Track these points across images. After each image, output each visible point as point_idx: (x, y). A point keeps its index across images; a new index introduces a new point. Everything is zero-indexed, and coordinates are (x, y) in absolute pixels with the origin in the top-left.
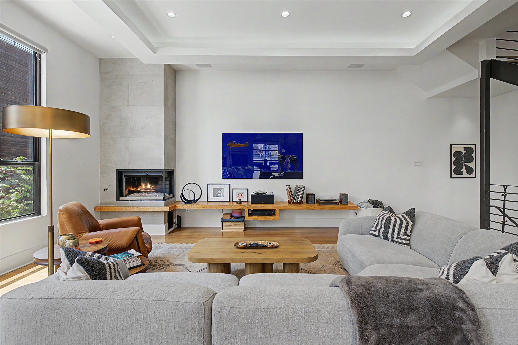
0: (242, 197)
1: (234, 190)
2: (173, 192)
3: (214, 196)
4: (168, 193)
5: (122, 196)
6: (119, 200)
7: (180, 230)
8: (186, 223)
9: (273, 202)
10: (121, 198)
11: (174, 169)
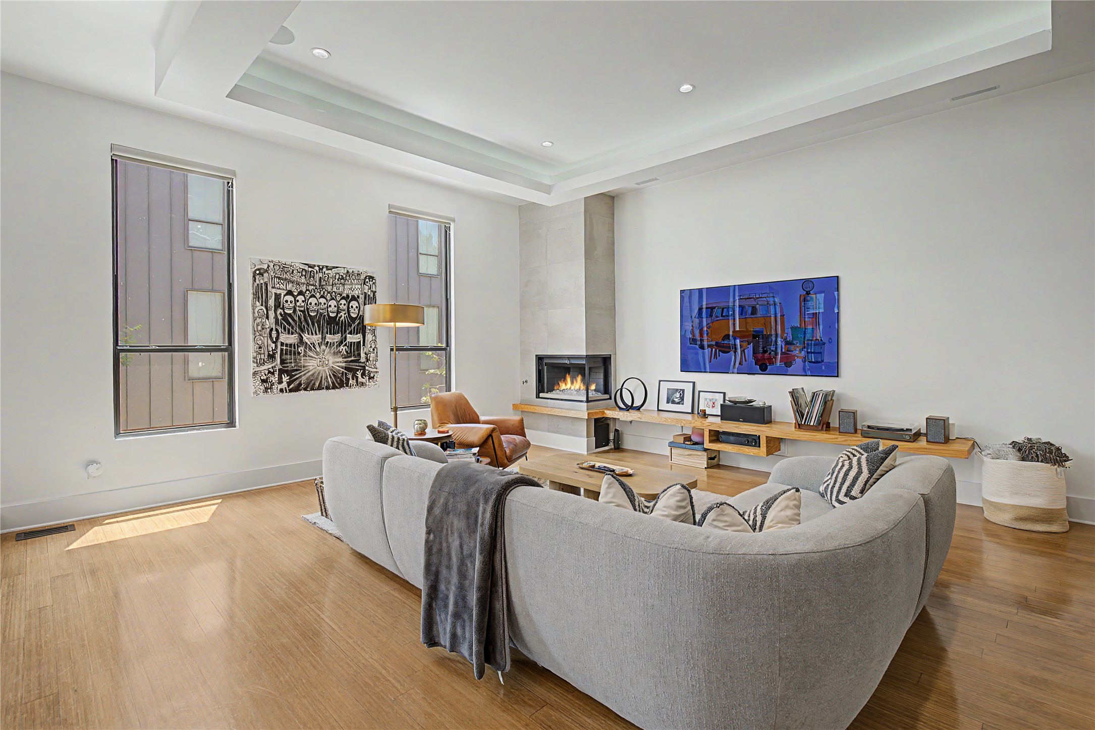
0: (714, 407)
1: (701, 393)
2: (610, 391)
3: (668, 402)
4: (602, 392)
5: (543, 392)
6: (539, 398)
7: (619, 452)
8: (629, 442)
9: (769, 422)
10: (541, 395)
11: (611, 355)
